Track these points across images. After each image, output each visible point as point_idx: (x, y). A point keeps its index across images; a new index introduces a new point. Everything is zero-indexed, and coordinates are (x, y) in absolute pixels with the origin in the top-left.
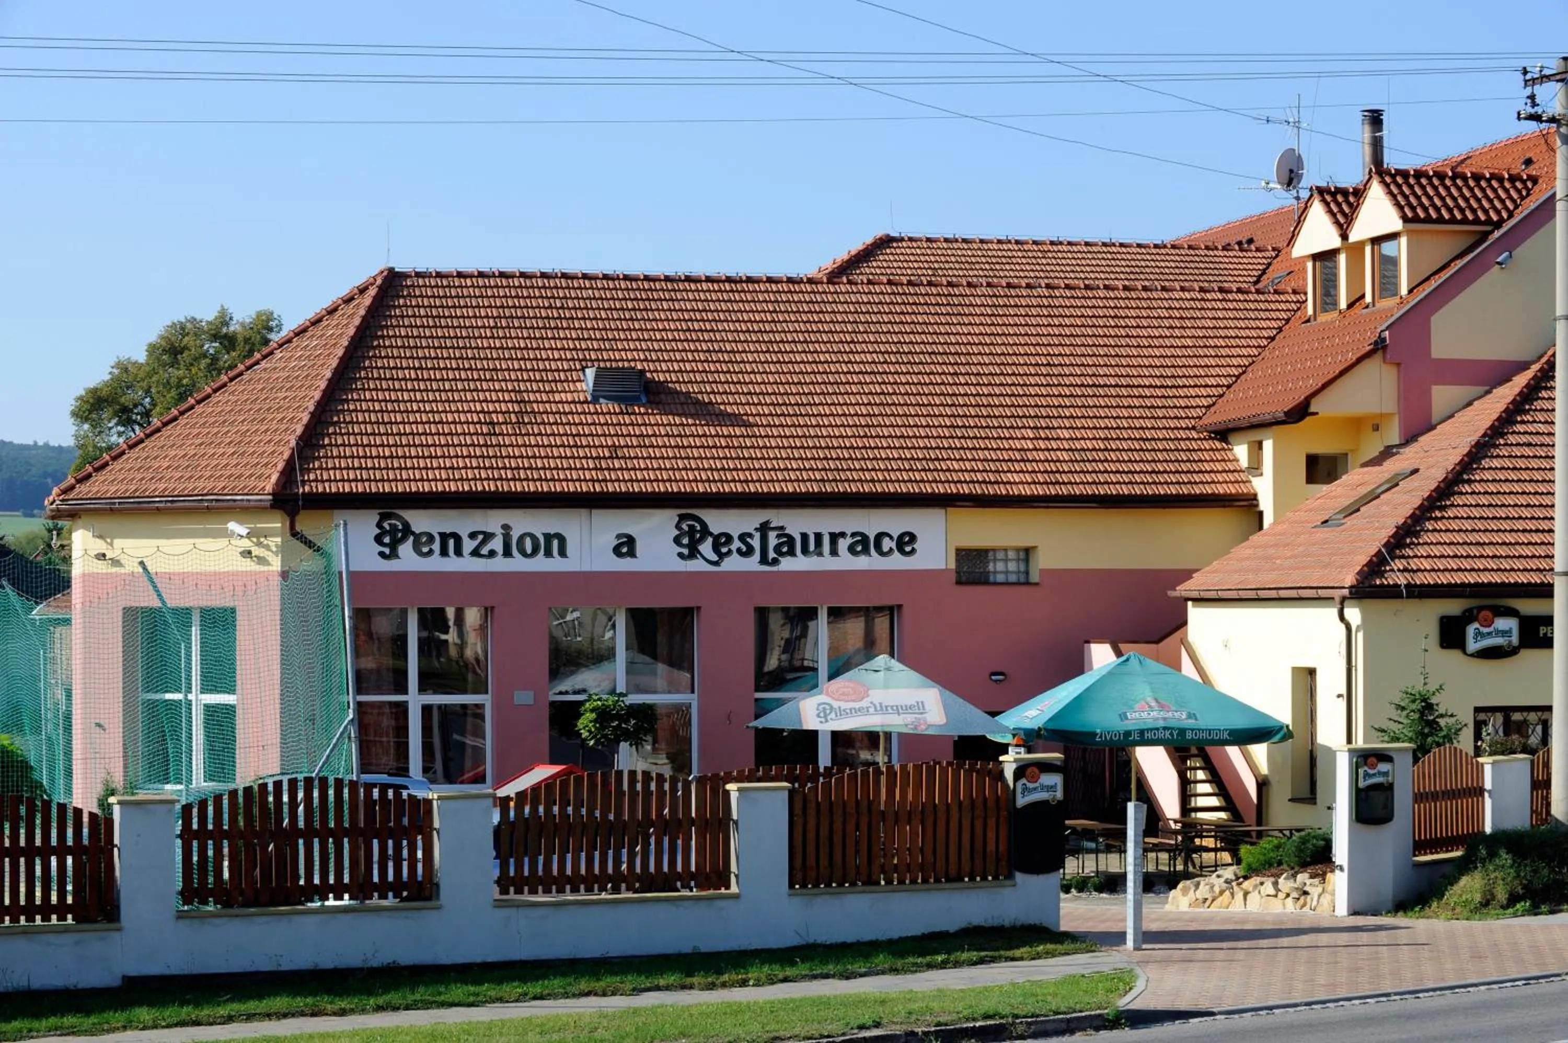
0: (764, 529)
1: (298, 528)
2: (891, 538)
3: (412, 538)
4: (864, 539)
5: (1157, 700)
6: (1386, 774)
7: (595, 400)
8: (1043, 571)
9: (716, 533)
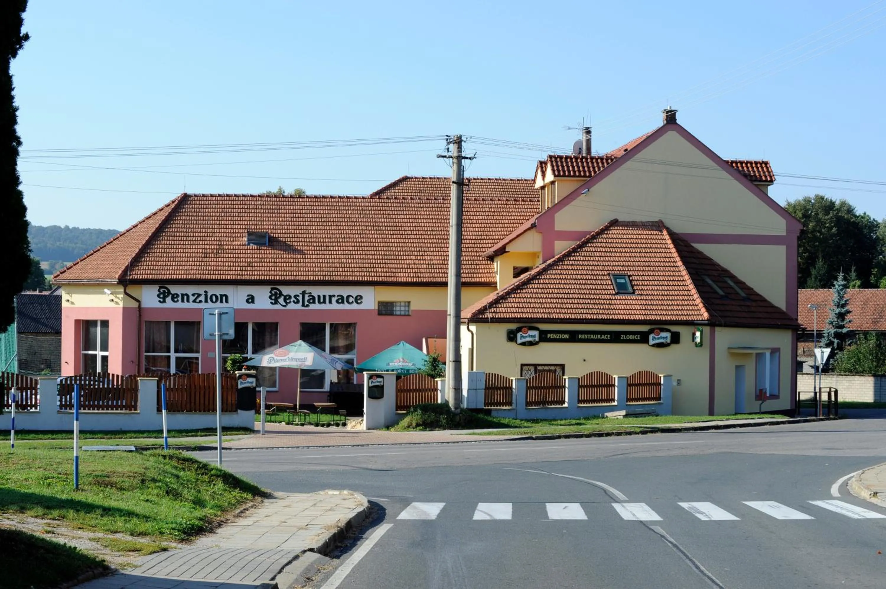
0: (304, 293)
1: (127, 291)
2: (353, 297)
3: (171, 296)
4: (342, 298)
6: (380, 382)
7: (249, 244)
8: (413, 311)
9: (285, 295)
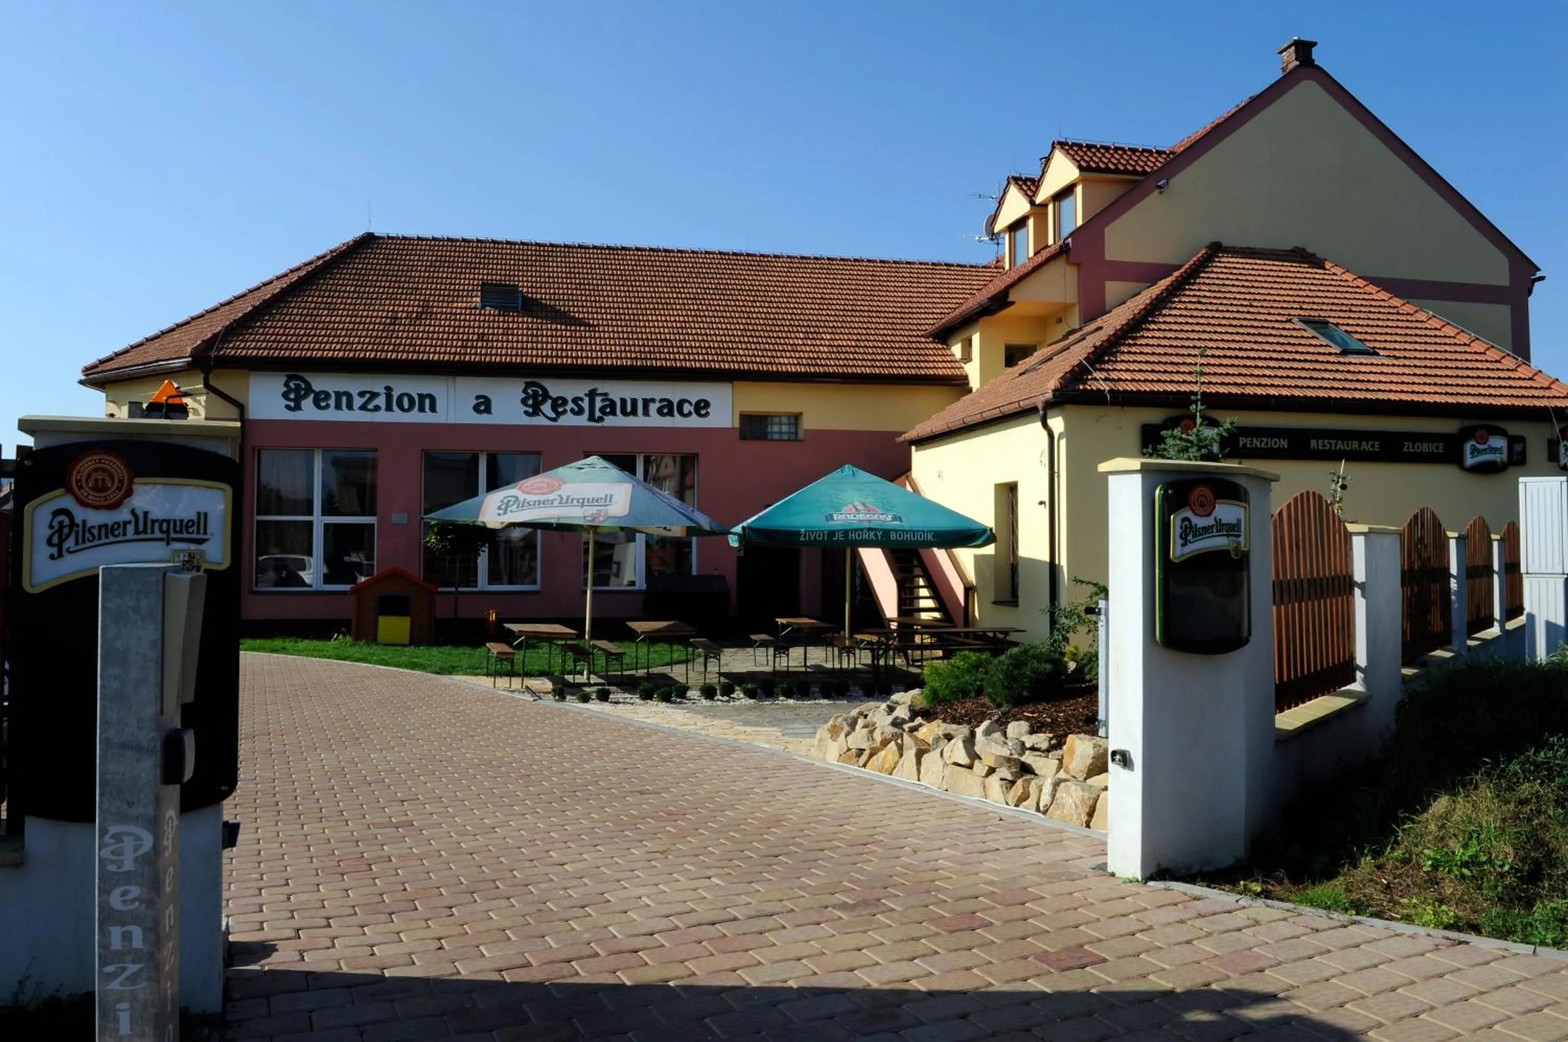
0: (592, 394)
1: (212, 383)
2: (690, 403)
3: (312, 395)
4: (670, 403)
5: (864, 504)
6: (1231, 529)
7: (483, 307)
8: (807, 432)
9: (554, 396)
